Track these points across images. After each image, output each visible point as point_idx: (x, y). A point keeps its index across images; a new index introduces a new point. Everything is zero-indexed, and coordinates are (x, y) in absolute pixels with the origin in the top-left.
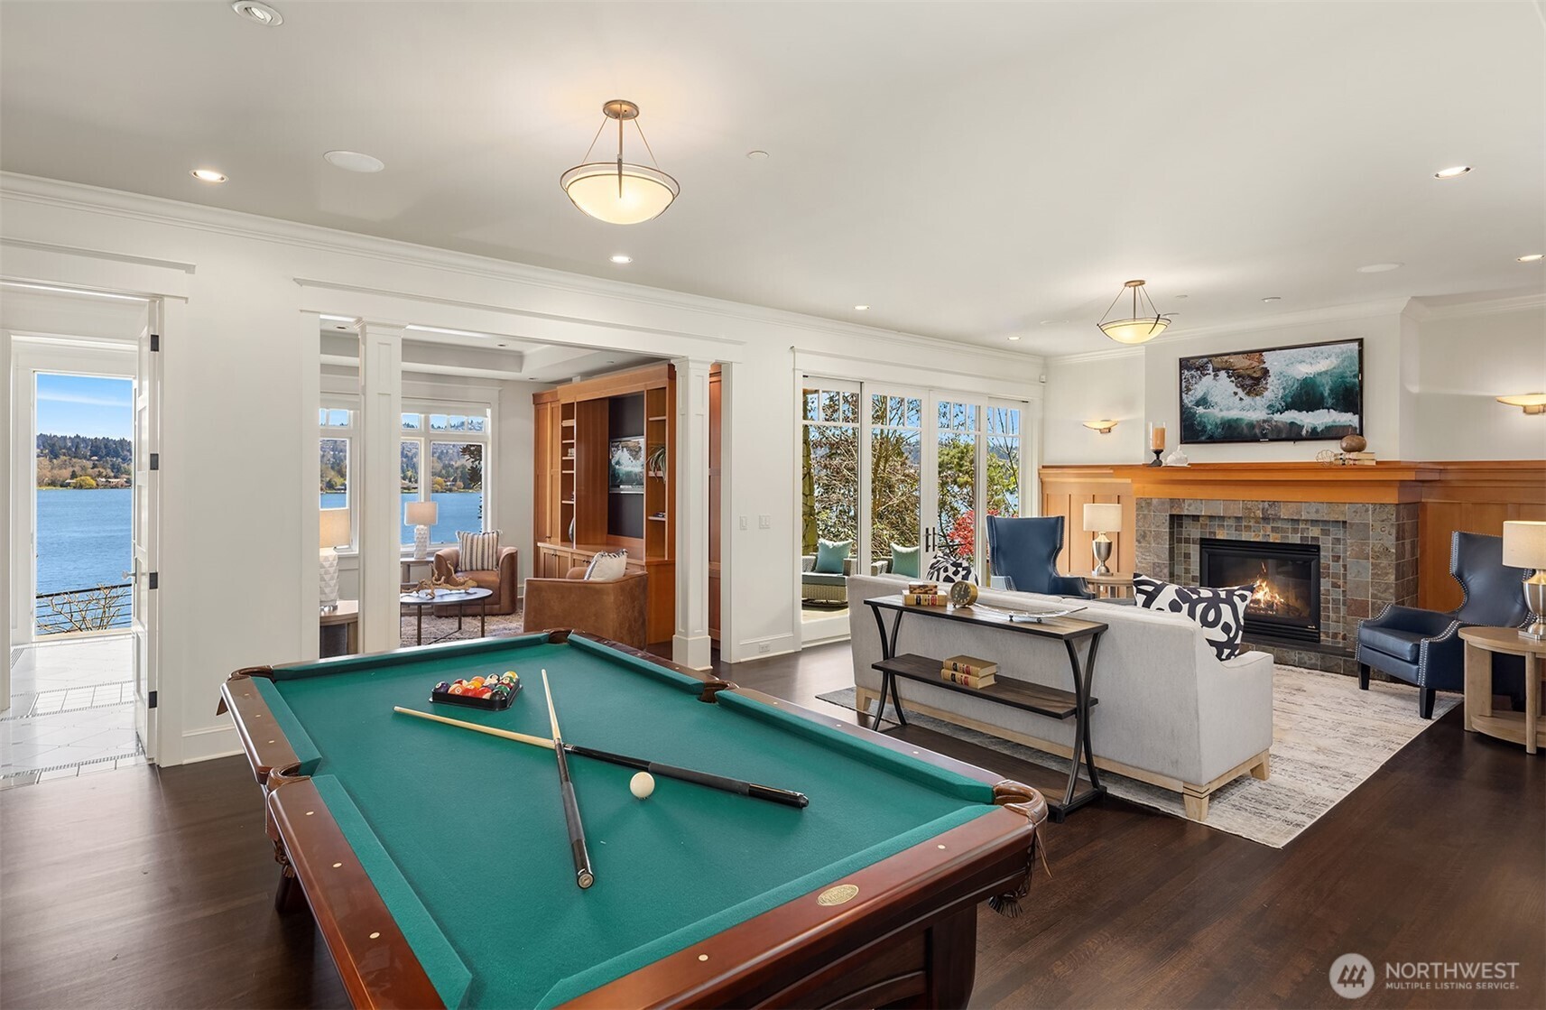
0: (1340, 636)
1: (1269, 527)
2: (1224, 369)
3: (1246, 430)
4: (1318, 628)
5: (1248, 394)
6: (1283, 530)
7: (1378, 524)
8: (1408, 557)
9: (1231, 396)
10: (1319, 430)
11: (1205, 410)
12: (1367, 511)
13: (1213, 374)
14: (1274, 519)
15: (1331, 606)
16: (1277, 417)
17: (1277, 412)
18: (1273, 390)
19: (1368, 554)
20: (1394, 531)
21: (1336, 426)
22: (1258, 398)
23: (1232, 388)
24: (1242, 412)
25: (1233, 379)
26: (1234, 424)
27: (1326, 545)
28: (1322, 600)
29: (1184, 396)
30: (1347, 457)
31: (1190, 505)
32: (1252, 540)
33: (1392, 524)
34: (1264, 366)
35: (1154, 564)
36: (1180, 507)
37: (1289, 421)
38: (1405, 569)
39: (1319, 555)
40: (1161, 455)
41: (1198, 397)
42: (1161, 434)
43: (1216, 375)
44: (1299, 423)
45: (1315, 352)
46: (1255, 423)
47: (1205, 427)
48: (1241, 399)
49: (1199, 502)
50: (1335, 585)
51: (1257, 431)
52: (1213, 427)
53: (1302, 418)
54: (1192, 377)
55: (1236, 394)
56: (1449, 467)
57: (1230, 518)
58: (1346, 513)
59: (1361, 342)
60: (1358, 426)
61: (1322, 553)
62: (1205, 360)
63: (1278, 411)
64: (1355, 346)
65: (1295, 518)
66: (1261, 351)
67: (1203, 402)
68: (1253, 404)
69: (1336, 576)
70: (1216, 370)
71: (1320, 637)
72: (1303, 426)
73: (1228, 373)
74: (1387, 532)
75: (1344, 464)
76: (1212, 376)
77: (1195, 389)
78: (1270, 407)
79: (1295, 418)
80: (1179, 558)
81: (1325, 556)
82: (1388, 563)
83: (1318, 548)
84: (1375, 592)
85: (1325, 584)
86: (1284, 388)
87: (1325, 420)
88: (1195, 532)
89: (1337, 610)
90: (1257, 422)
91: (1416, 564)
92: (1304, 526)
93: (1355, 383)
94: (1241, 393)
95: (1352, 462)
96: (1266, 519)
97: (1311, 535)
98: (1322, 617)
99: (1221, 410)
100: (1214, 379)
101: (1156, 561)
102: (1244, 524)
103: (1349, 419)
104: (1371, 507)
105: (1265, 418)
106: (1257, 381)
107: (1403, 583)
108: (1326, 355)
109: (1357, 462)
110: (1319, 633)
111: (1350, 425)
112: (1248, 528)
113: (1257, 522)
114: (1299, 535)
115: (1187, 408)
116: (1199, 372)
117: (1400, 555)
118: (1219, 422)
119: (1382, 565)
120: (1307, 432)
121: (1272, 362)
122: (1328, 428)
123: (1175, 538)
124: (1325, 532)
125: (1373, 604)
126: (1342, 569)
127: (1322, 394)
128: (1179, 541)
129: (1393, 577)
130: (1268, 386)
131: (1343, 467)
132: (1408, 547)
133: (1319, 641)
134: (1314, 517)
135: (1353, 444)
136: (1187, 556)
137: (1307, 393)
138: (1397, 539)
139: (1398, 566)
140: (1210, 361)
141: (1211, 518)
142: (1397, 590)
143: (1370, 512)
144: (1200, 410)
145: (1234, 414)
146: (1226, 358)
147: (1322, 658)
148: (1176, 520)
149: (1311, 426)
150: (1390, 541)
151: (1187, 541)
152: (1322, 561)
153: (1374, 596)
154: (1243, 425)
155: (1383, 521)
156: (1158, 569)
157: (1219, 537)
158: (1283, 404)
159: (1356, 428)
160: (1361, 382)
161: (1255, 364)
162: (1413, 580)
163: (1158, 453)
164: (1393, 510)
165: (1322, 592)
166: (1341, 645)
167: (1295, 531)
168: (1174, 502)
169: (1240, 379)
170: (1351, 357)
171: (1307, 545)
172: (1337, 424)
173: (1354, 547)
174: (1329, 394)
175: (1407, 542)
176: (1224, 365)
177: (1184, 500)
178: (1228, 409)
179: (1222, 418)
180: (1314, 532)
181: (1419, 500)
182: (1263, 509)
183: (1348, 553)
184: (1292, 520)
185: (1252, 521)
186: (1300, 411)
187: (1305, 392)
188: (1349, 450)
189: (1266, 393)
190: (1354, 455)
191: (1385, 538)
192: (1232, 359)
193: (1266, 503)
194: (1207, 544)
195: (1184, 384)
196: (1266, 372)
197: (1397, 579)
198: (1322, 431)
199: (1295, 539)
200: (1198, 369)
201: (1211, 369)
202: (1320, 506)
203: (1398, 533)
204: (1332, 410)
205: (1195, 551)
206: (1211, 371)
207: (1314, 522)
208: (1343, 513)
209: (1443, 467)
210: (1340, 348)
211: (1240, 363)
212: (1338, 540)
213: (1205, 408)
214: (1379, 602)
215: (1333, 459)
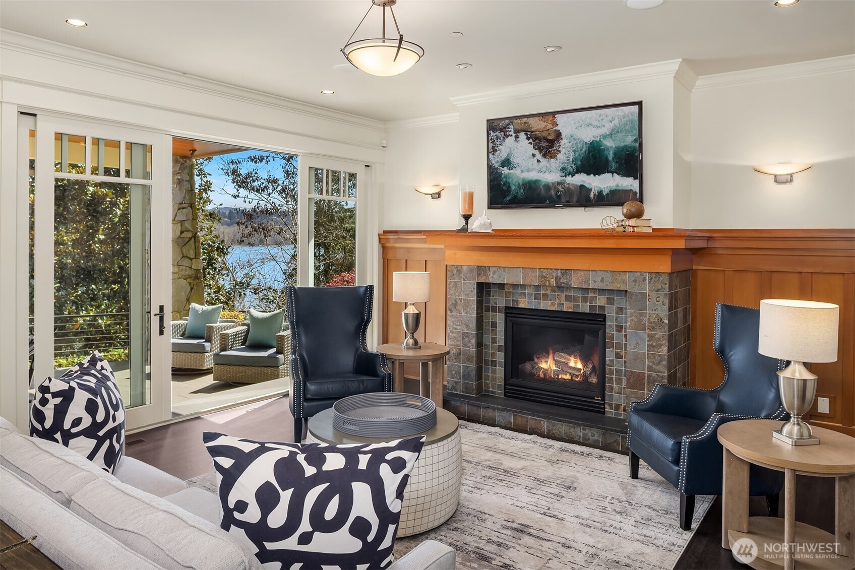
0: (622, 408)
1: (563, 295)
2: (523, 131)
3: (543, 192)
4: (603, 399)
5: (544, 156)
6: (575, 299)
7: (653, 294)
8: (680, 325)
9: (530, 158)
10: (605, 193)
11: (508, 171)
12: (644, 280)
13: (514, 135)
14: (567, 288)
15: (614, 377)
16: (569, 180)
17: (569, 175)
18: (566, 153)
19: (645, 324)
20: (667, 301)
21: (619, 190)
22: (552, 160)
23: (530, 149)
24: (540, 174)
25: (531, 141)
26: (533, 185)
27: (611, 313)
28: (607, 371)
29: (491, 156)
30: (627, 223)
31: (494, 273)
32: (549, 309)
33: (666, 294)
34: (557, 128)
35: (463, 334)
36: (486, 275)
37: (579, 184)
38: (677, 338)
39: (605, 325)
40: (470, 220)
41: (503, 158)
42: (470, 198)
43: (517, 137)
44: (588, 186)
45: (600, 115)
46: (551, 185)
47: (509, 187)
48: (538, 161)
49: (502, 269)
50: (618, 356)
51: (553, 193)
52: (516, 187)
53: (590, 182)
54: (497, 138)
55: (534, 155)
56: (715, 235)
57: (530, 286)
58: (625, 282)
59: (640, 104)
60: (638, 191)
61: (608, 323)
62: (507, 121)
63: (570, 173)
64: (635, 108)
65: (584, 287)
66: (554, 114)
67: (507, 163)
68: (549, 166)
69: (619, 346)
70: (517, 132)
71: (604, 408)
72: (591, 189)
73: (527, 135)
74: (661, 302)
75: (624, 231)
76: (513, 138)
77: (500, 150)
78: (563, 169)
79: (584, 181)
80: (487, 327)
81: (610, 326)
82: (661, 334)
83: (604, 317)
84: (651, 364)
85: (610, 354)
86: (574, 151)
87: (609, 184)
88: (500, 301)
89: (619, 381)
90: (553, 184)
91: (688, 331)
92: (592, 295)
93: (635, 147)
94: (539, 156)
95: (631, 229)
96: (560, 288)
97: (598, 304)
98: (607, 389)
99: (522, 171)
100: (516, 141)
101: (465, 331)
102: (542, 292)
103: (629, 183)
104: (648, 276)
105: (559, 181)
106: (551, 143)
107: (675, 354)
108: (610, 118)
109: (635, 230)
110: (604, 404)
111: (631, 190)
112: (546, 296)
113: (553, 291)
114: (588, 304)
115: (495, 168)
116: (502, 133)
117: (672, 324)
118: (521, 183)
119: (657, 336)
120: (595, 195)
121: (565, 124)
122: (613, 192)
123: (482, 306)
124: (610, 301)
125: (649, 376)
126: (624, 339)
127: (607, 158)
128: (488, 310)
129: (666, 349)
130: (561, 149)
131: (624, 235)
132: (680, 315)
133: (604, 413)
134: (600, 286)
135: (633, 210)
136: (494, 325)
137: (594, 157)
138: (670, 309)
139: (670, 336)
140: (512, 122)
141: (514, 285)
142: (669, 361)
143: (647, 281)
144: (505, 171)
145: (532, 176)
146: (525, 120)
147: (603, 435)
148: (483, 289)
149: (597, 189)
150: (663, 312)
151: (494, 309)
152: (608, 331)
153: (650, 369)
154: (541, 187)
155: (658, 290)
156: (466, 340)
157: (521, 305)
158: (574, 166)
159: (636, 193)
160: (641, 145)
161: (550, 126)
162: (685, 347)
163: (467, 217)
164: (666, 279)
165: (608, 362)
166: (622, 417)
167: (585, 299)
168: (481, 269)
169: (537, 141)
170: (632, 121)
171: (595, 314)
172: (620, 188)
173: (633, 318)
174: (613, 159)
175: (680, 310)
176: (523, 127)
177: (489, 267)
178: (528, 171)
179: (523, 180)
180: (601, 301)
181: (689, 267)
182: (557, 277)
183: (628, 324)
184: (582, 288)
185: (549, 289)
186: (588, 174)
187: (593, 155)
188: (629, 216)
189: (559, 156)
190: (632, 222)
191: (659, 308)
192: (532, 121)
193: (559, 271)
194: (511, 313)
195: (491, 145)
196: (558, 135)
197: (669, 350)
198: (607, 194)
199: (585, 308)
200: (501, 130)
201: (512, 130)
202: (604, 275)
203: (670, 302)
204: (615, 175)
205: (500, 319)
206: (512, 133)
207: (601, 291)
208: (624, 282)
209: (710, 236)
210: (622, 110)
211: (537, 125)
212: (621, 309)
213: (509, 169)
214: (654, 374)
215: (615, 225)
